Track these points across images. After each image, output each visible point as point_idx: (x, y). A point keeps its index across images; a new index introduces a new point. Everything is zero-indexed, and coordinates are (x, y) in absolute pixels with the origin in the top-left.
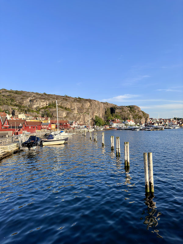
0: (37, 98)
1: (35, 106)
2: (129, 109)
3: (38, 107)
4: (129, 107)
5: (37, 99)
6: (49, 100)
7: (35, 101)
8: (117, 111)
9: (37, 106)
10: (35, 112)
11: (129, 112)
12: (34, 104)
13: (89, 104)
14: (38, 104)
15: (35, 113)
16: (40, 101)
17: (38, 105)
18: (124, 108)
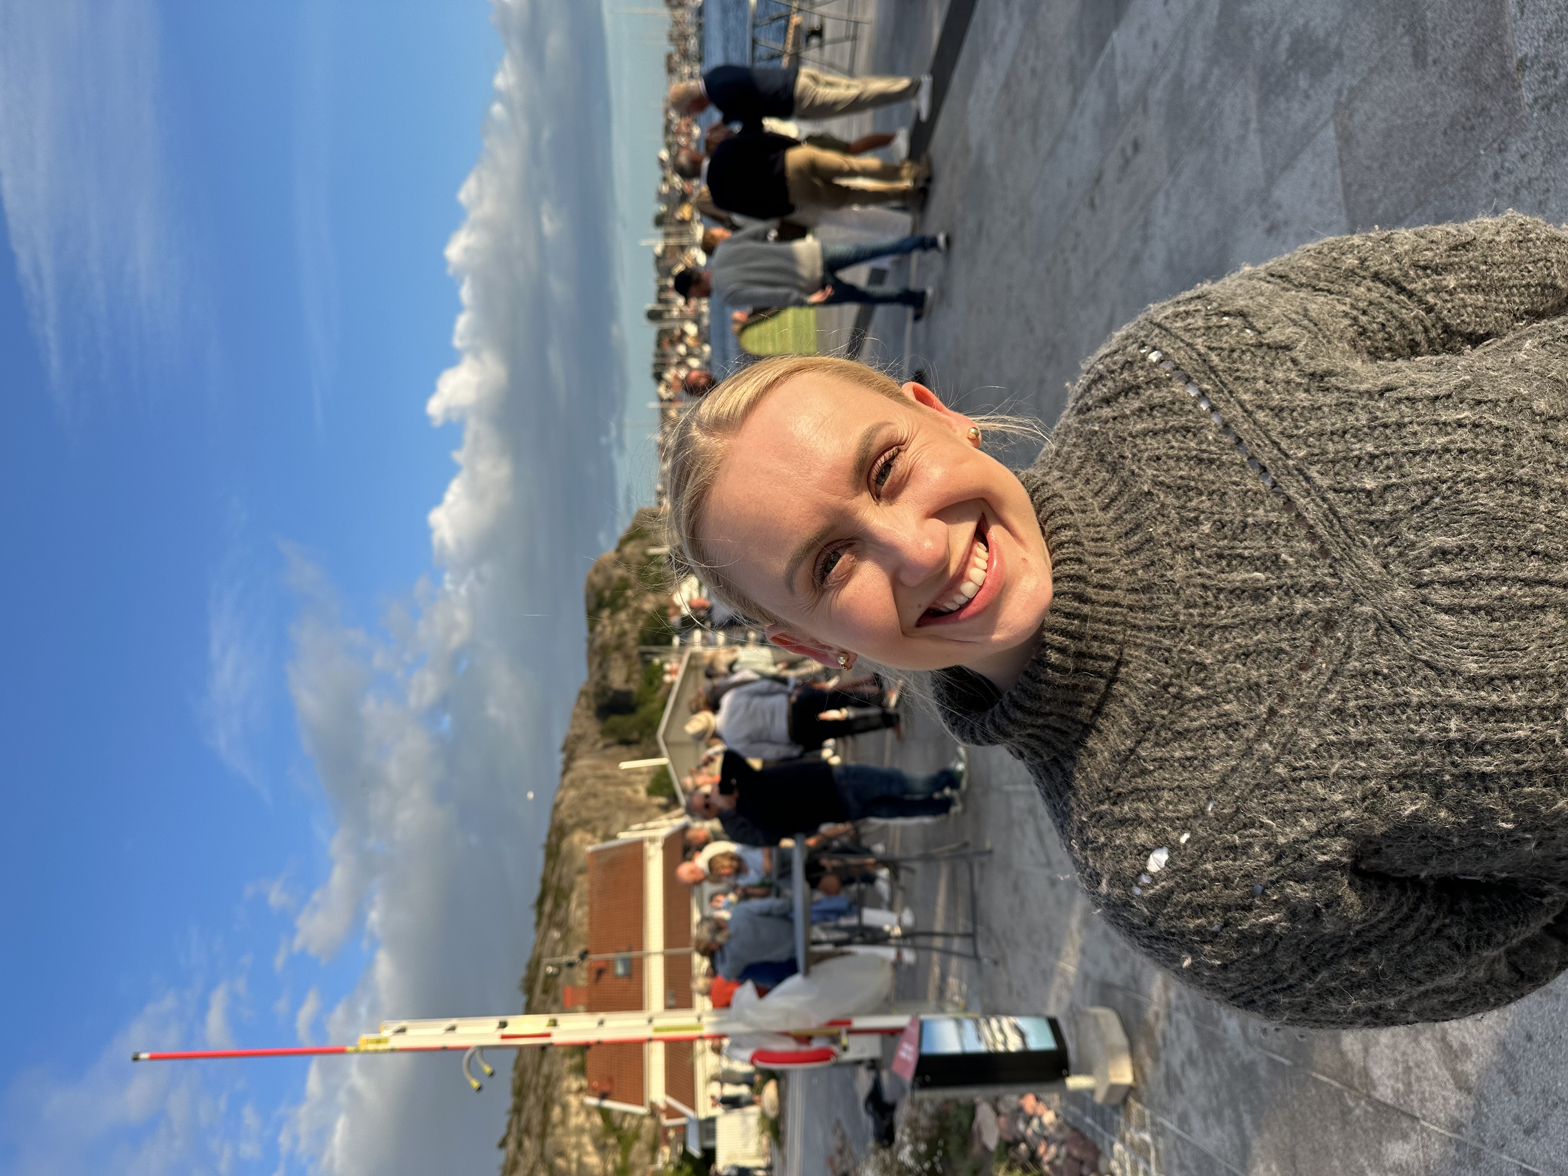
0: (542, 1155)
1: (593, 1160)
2: (606, 613)
3: (595, 1141)
4: (593, 614)
5: (549, 1151)
6: (551, 1082)
7: (560, 1162)
8: (618, 679)
9: (590, 1148)
10: (625, 1157)
11: (622, 616)
12: (581, 1165)
13: (577, 837)
14: (579, 1146)
15: (633, 1157)
16: (559, 1131)
17: (586, 1139)
18: (598, 642)
